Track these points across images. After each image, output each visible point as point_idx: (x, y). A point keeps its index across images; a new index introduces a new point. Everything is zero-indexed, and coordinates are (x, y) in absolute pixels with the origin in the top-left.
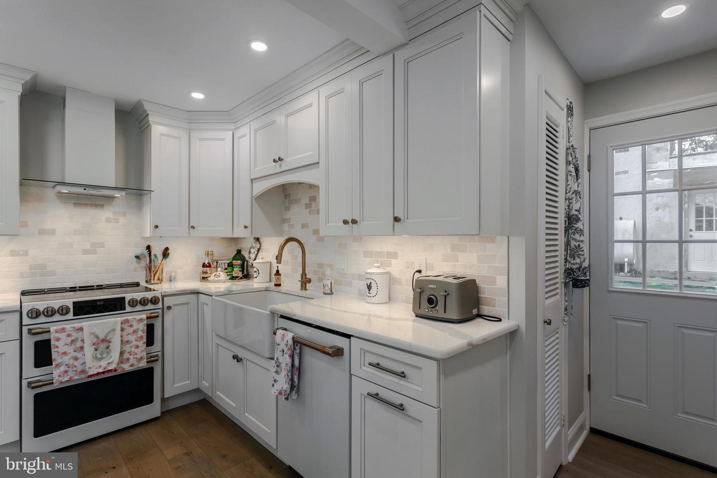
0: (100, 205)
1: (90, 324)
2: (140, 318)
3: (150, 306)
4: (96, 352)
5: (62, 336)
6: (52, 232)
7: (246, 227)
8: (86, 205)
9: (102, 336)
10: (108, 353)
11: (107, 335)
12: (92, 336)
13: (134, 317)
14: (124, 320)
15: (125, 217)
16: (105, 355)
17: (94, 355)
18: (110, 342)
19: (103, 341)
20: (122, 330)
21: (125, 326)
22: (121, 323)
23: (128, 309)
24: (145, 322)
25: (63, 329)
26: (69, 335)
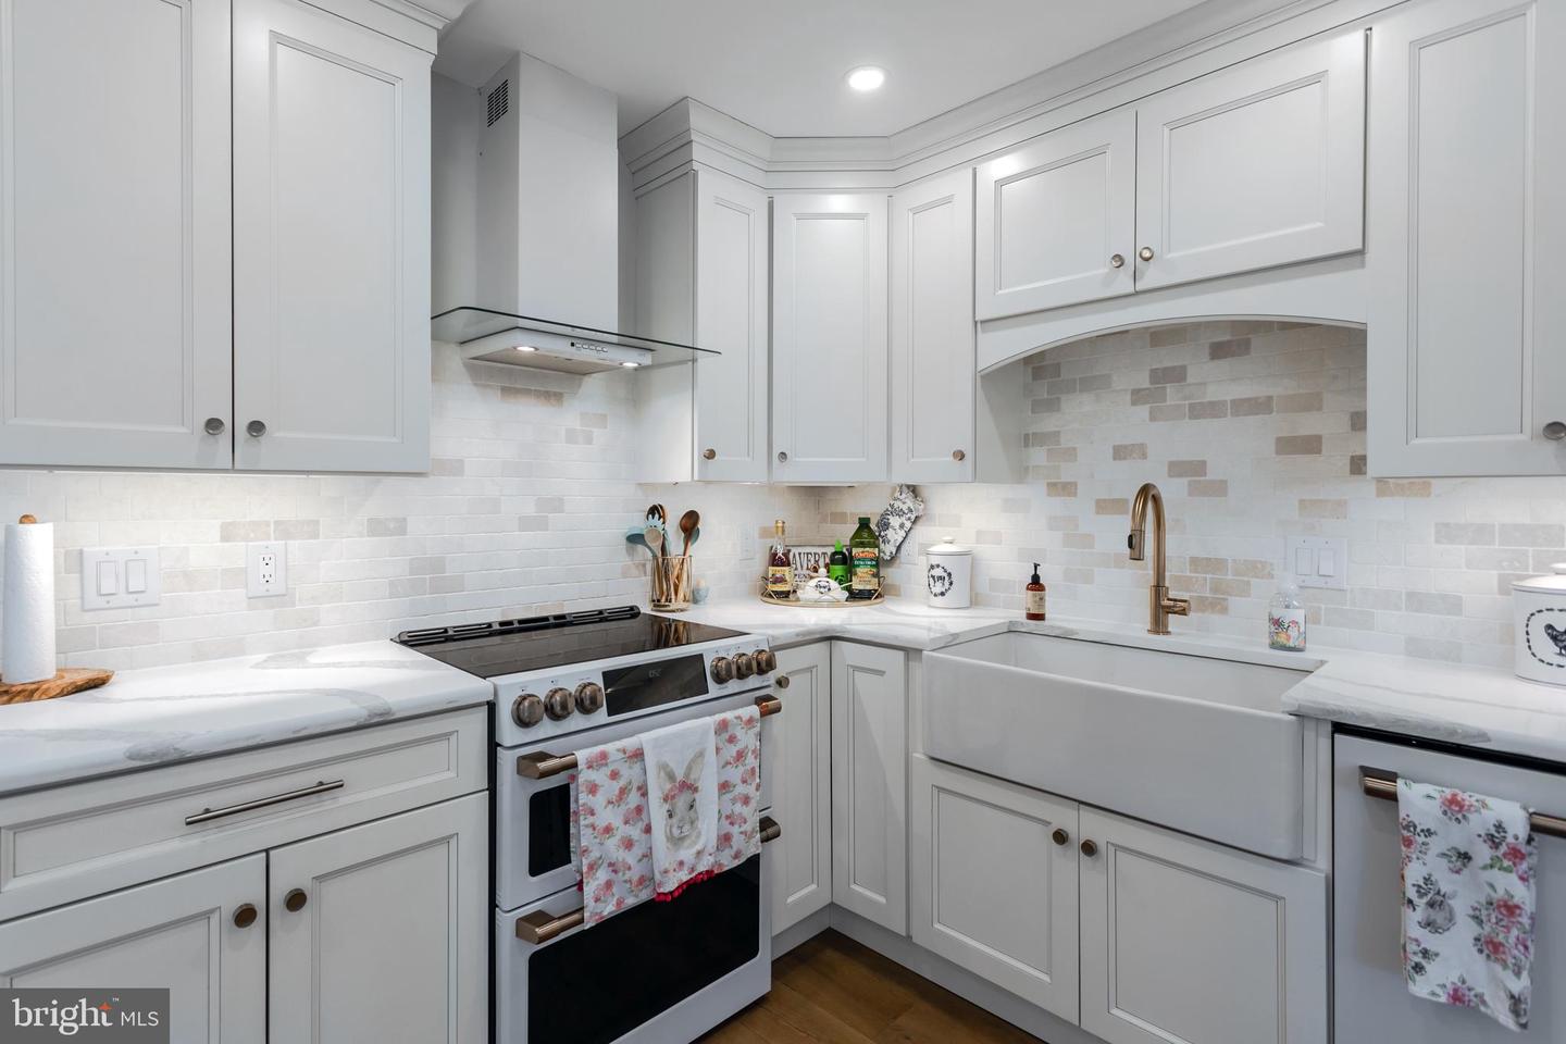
0: (555, 394)
1: (656, 739)
2: (748, 717)
3: (753, 681)
4: (670, 821)
5: (599, 776)
6: (454, 468)
7: (960, 456)
8: (527, 392)
9: (680, 774)
10: (694, 822)
11: (690, 768)
12: (663, 773)
13: (735, 711)
14: (717, 721)
15: (606, 427)
16: (687, 830)
17: (668, 829)
18: (696, 789)
19: (683, 786)
20: (718, 750)
21: (722, 741)
22: (716, 732)
23: (714, 689)
24: (758, 726)
25: (604, 756)
26: (614, 775)
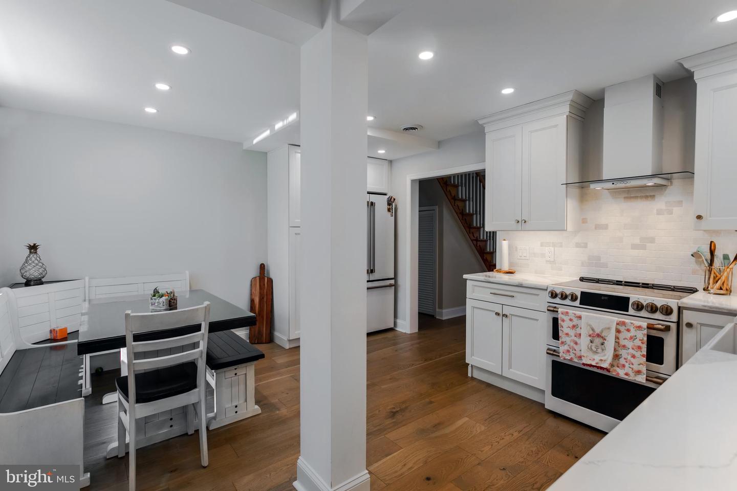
0: (651, 196)
1: (588, 315)
2: (638, 325)
3: (657, 316)
4: (591, 344)
5: (566, 318)
6: (605, 227)
8: (636, 197)
9: (598, 331)
10: (603, 350)
11: (602, 331)
12: (589, 327)
13: (632, 322)
14: (620, 322)
16: (599, 350)
17: (590, 346)
18: (605, 339)
19: (598, 335)
20: (618, 331)
21: (622, 328)
22: (617, 324)
23: (631, 311)
24: (645, 332)
25: (567, 313)
26: (571, 320)
